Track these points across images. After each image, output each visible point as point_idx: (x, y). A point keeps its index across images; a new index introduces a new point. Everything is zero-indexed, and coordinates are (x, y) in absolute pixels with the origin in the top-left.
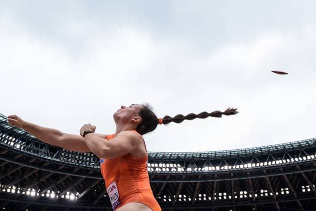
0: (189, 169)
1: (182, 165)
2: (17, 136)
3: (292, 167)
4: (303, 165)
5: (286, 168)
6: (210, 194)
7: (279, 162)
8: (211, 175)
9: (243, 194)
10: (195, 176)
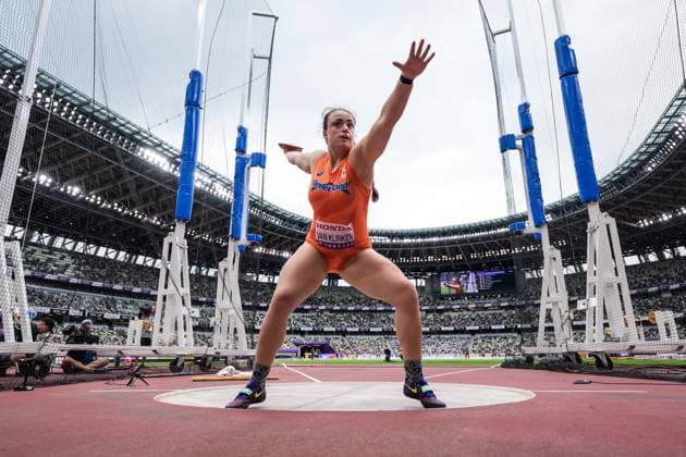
0: (394, 241)
1: (389, 237)
2: (277, 216)
3: (465, 241)
4: (472, 240)
5: (461, 241)
6: (408, 258)
7: (455, 237)
8: (409, 245)
9: (430, 258)
10: (398, 246)
